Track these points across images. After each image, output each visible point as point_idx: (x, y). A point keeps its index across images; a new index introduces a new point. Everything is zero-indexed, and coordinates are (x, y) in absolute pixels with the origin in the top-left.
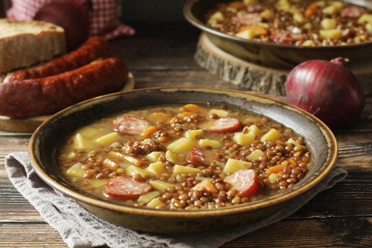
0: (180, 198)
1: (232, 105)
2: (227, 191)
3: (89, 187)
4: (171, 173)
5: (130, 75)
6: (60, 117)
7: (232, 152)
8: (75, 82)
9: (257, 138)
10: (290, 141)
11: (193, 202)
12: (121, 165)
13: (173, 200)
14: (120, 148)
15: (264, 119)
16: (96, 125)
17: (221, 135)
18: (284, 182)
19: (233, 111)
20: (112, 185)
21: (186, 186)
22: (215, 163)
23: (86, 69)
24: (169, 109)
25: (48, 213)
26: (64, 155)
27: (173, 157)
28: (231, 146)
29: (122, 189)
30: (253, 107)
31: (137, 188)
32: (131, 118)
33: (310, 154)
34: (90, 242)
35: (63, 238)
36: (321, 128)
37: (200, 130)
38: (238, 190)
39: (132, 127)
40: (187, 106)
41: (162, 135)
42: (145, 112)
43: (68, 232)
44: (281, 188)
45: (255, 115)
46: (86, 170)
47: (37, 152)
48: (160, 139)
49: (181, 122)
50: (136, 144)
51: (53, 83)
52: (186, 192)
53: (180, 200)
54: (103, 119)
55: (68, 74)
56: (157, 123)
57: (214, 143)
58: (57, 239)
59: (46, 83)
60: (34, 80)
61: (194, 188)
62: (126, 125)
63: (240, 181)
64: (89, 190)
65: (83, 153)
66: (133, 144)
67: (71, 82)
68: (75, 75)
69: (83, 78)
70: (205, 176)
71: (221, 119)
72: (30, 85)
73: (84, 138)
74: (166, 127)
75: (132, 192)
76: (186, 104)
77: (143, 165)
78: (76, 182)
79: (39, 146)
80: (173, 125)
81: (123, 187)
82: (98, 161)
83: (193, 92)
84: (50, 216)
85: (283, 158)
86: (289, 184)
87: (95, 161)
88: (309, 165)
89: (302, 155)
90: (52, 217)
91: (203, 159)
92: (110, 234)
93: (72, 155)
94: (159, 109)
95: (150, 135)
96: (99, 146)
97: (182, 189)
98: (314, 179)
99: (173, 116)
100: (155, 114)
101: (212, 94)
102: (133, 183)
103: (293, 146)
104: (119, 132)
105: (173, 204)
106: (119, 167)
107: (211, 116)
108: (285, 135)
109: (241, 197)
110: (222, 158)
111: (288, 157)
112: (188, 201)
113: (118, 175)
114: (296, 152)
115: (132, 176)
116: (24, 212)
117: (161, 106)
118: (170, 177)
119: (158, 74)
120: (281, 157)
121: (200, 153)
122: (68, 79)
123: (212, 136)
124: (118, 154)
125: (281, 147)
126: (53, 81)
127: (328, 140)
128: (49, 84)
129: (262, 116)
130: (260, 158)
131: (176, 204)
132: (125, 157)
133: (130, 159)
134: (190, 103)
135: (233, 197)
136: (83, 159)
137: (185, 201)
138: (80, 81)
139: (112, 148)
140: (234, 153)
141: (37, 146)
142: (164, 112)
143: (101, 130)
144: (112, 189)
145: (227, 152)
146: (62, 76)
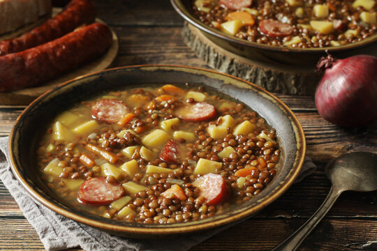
0: (150, 205)
1: (209, 87)
2: (195, 198)
3: (65, 189)
4: (143, 173)
5: (115, 37)
6: (40, 104)
7: (204, 147)
8: (58, 54)
9: (230, 131)
10: (262, 135)
11: (162, 211)
12: (97, 161)
13: (143, 207)
14: (97, 140)
15: (239, 105)
16: (76, 110)
17: (196, 124)
18: (250, 187)
19: (210, 94)
20: (86, 189)
21: (157, 189)
22: (187, 161)
23: (69, 37)
24: (148, 90)
25: (27, 208)
26: (43, 148)
27: (147, 154)
28: (204, 140)
29: (95, 195)
30: (230, 91)
31: (109, 192)
32: (110, 102)
33: (279, 153)
34: (65, 243)
35: (40, 237)
36: (293, 123)
37: (176, 119)
38: (205, 197)
39: (111, 114)
40: (166, 87)
41: (138, 124)
42: (124, 93)
43: (45, 231)
44: (247, 194)
45: (231, 100)
46: (63, 168)
47: (16, 148)
48: (136, 130)
49: (158, 107)
50: (112, 137)
51: (36, 57)
52: (156, 197)
53: (149, 208)
54: (83, 102)
55: (51, 45)
56: (135, 109)
57: (188, 135)
58: (34, 237)
59: (29, 57)
60: (17, 54)
61: (164, 194)
62: (105, 110)
63: (208, 186)
64: (64, 192)
65: (61, 145)
66: (110, 136)
67: (54, 54)
68: (58, 46)
69: (66, 49)
70: (175, 177)
71: (198, 105)
72: (13, 60)
73: (63, 126)
74: (143, 113)
75: (104, 197)
76: (165, 84)
77: (118, 162)
78: (52, 183)
79: (18, 142)
80: (150, 111)
81: (97, 191)
82: (75, 156)
83: (172, 71)
84: (29, 211)
85: (253, 156)
86: (255, 189)
87: (72, 156)
88: (277, 166)
89: (272, 153)
90: (31, 212)
91: (175, 157)
92: (83, 237)
93: (51, 148)
94: (138, 90)
95: (127, 125)
96: (77, 137)
97: (153, 195)
98: (279, 189)
99: (151, 99)
100: (133, 96)
101: (192, 74)
102: (106, 186)
103: (265, 141)
104: (97, 120)
105: (143, 213)
106: (94, 165)
107: (188, 101)
108: (258, 126)
109: (208, 205)
110: (194, 155)
111: (258, 155)
112: (157, 210)
113: (93, 175)
114: (267, 148)
115: (106, 178)
116: (5, 204)
117: (140, 87)
118: (142, 177)
119: (143, 31)
120: (251, 155)
121: (173, 149)
122: (51, 51)
123: (187, 126)
124: (94, 148)
125: (252, 143)
126: (36, 55)
127: (298, 140)
128: (32, 58)
129: (238, 102)
130: (231, 156)
131: (145, 214)
132: (101, 153)
133: (106, 155)
134: (169, 84)
135: (200, 205)
136: (61, 154)
137: (155, 209)
138: (63, 52)
139: (89, 140)
140: (207, 148)
141: (16, 141)
142: (143, 93)
143: (81, 116)
144: (86, 194)
145: (200, 147)
146: (45, 47)
